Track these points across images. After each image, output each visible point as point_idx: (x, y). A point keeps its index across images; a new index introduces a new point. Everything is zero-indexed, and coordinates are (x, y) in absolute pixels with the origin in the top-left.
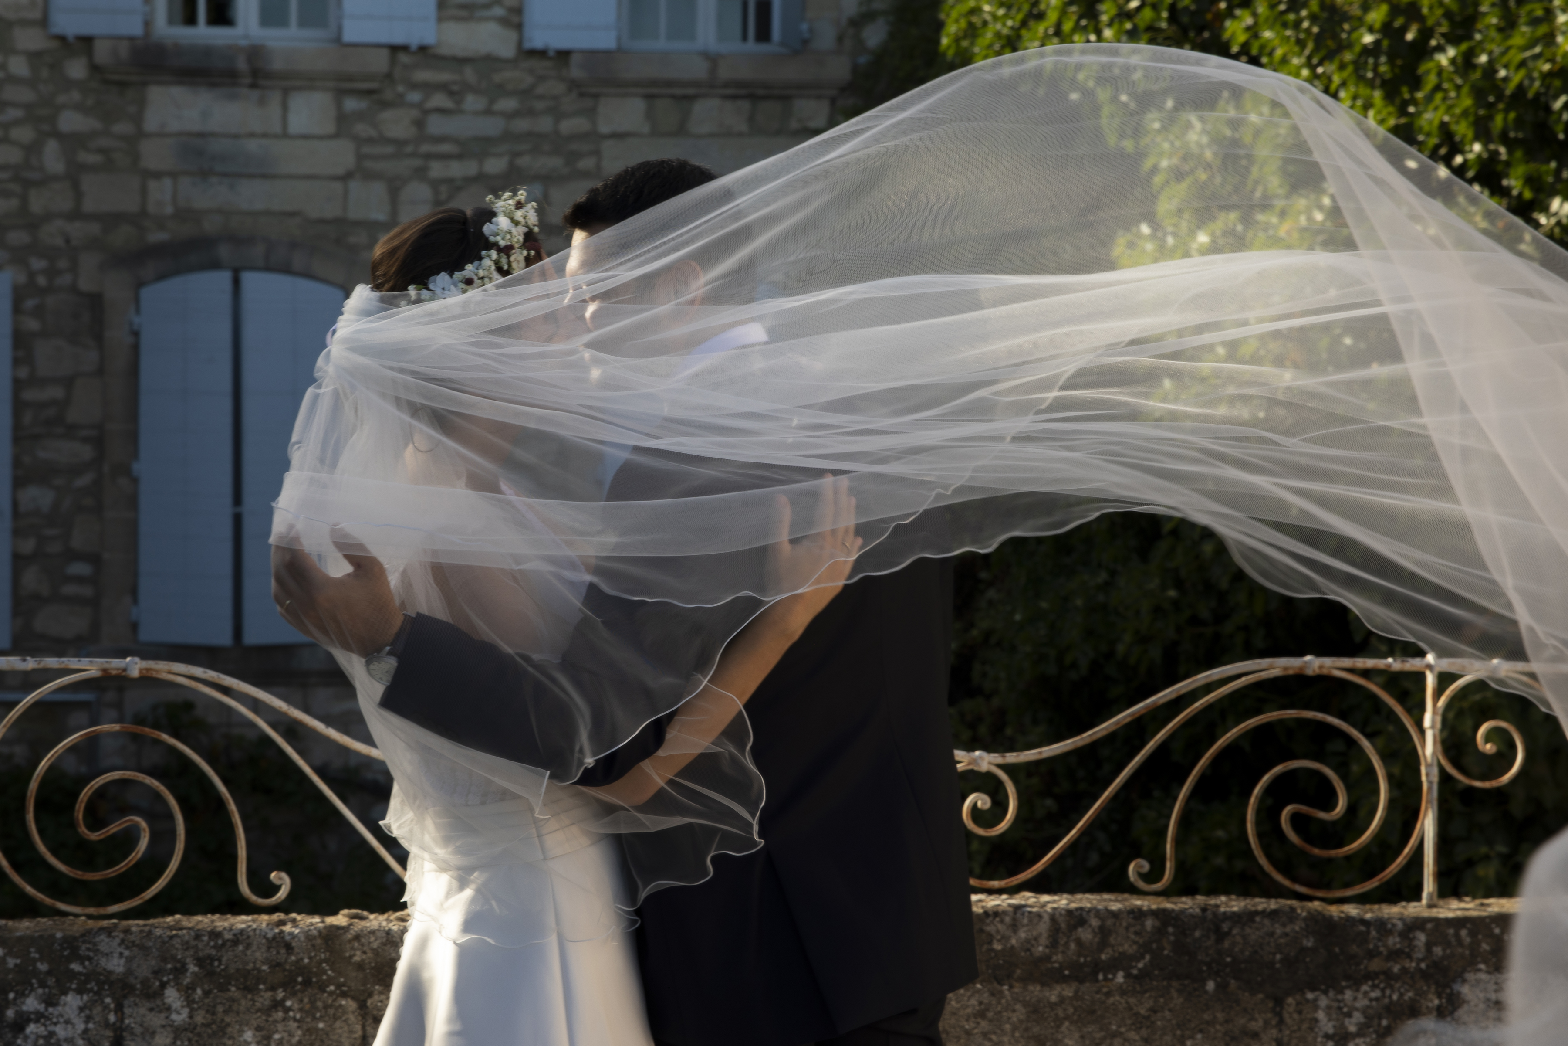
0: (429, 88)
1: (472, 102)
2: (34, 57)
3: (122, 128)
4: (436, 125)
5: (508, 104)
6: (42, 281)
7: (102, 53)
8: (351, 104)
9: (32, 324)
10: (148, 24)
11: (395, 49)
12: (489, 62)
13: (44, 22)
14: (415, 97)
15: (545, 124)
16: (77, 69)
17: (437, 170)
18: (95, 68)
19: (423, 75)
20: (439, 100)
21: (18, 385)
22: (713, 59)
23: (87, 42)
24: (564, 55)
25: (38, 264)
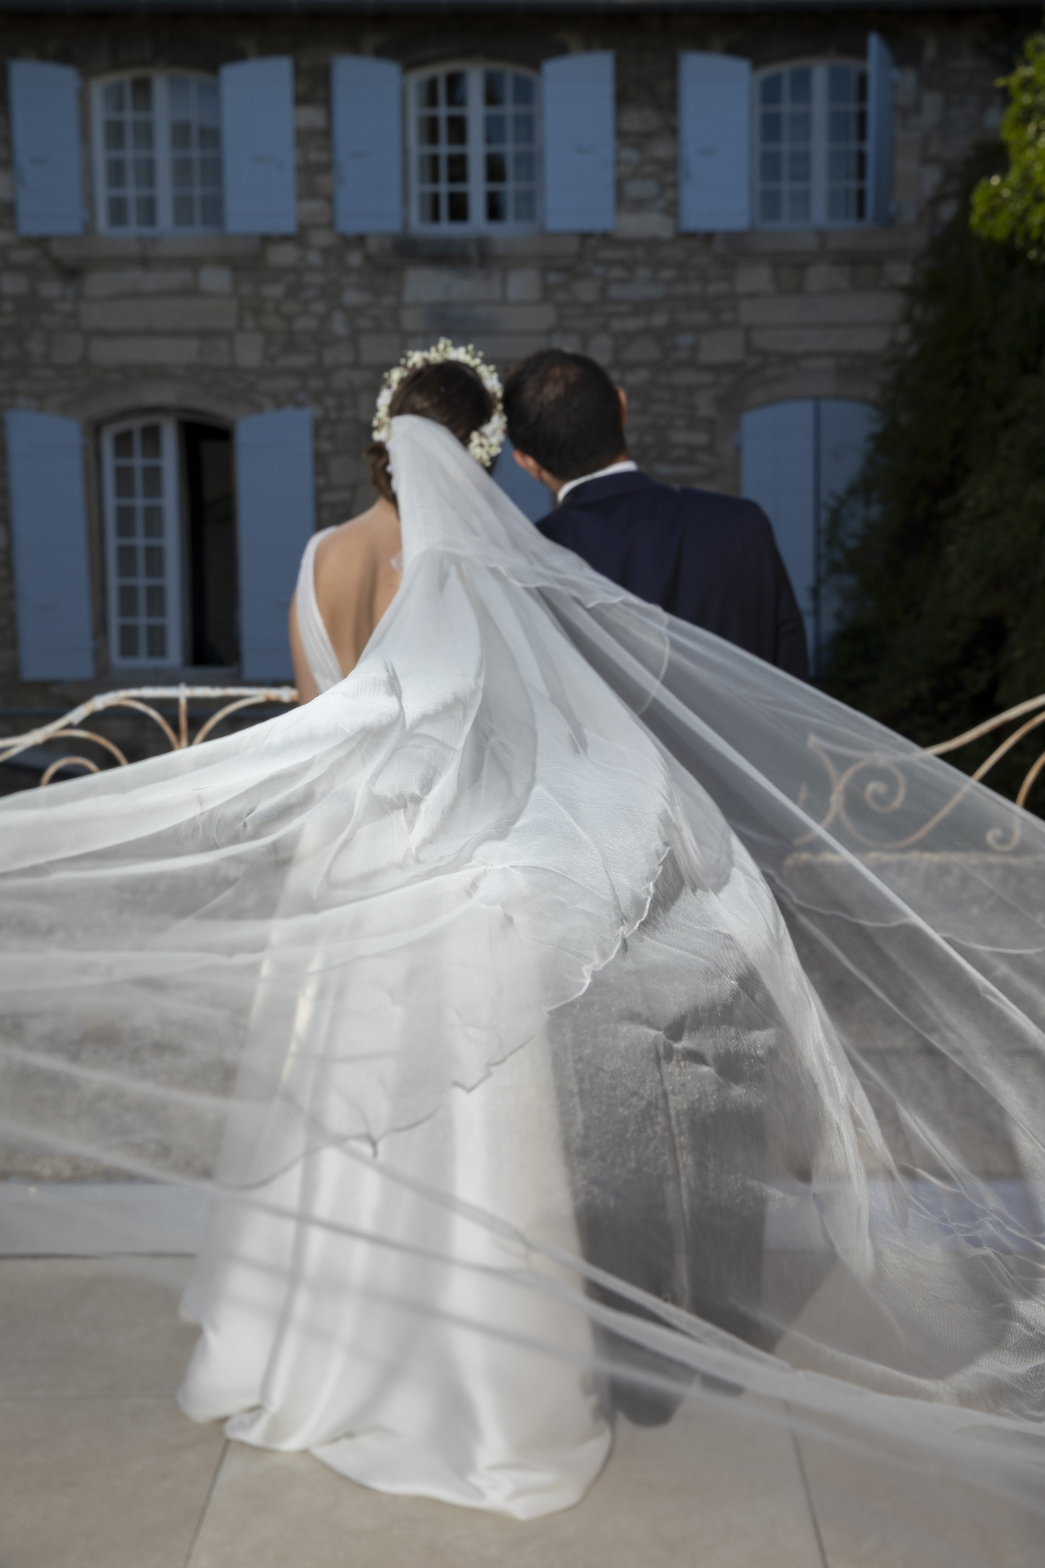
0: (609, 264)
1: (642, 273)
2: (326, 251)
3: (388, 301)
4: (616, 291)
5: (668, 274)
6: (333, 415)
7: (373, 246)
8: (553, 278)
9: (326, 446)
10: (405, 223)
11: (584, 236)
12: (652, 244)
13: (331, 225)
14: (599, 270)
15: (695, 288)
16: (355, 259)
17: (616, 325)
18: (369, 259)
19: (607, 254)
20: (617, 272)
21: (318, 491)
22: (822, 235)
23: (360, 240)
24: (709, 237)
25: (330, 402)
